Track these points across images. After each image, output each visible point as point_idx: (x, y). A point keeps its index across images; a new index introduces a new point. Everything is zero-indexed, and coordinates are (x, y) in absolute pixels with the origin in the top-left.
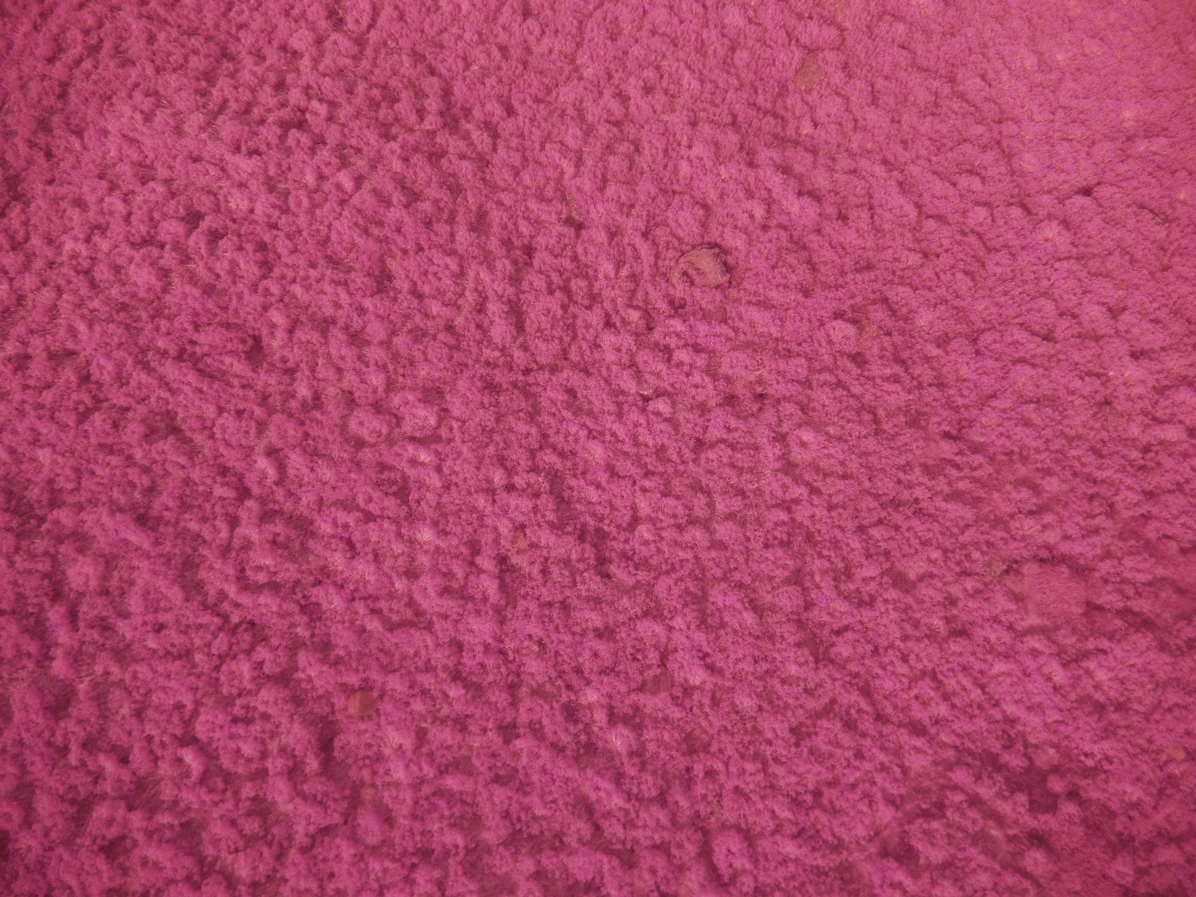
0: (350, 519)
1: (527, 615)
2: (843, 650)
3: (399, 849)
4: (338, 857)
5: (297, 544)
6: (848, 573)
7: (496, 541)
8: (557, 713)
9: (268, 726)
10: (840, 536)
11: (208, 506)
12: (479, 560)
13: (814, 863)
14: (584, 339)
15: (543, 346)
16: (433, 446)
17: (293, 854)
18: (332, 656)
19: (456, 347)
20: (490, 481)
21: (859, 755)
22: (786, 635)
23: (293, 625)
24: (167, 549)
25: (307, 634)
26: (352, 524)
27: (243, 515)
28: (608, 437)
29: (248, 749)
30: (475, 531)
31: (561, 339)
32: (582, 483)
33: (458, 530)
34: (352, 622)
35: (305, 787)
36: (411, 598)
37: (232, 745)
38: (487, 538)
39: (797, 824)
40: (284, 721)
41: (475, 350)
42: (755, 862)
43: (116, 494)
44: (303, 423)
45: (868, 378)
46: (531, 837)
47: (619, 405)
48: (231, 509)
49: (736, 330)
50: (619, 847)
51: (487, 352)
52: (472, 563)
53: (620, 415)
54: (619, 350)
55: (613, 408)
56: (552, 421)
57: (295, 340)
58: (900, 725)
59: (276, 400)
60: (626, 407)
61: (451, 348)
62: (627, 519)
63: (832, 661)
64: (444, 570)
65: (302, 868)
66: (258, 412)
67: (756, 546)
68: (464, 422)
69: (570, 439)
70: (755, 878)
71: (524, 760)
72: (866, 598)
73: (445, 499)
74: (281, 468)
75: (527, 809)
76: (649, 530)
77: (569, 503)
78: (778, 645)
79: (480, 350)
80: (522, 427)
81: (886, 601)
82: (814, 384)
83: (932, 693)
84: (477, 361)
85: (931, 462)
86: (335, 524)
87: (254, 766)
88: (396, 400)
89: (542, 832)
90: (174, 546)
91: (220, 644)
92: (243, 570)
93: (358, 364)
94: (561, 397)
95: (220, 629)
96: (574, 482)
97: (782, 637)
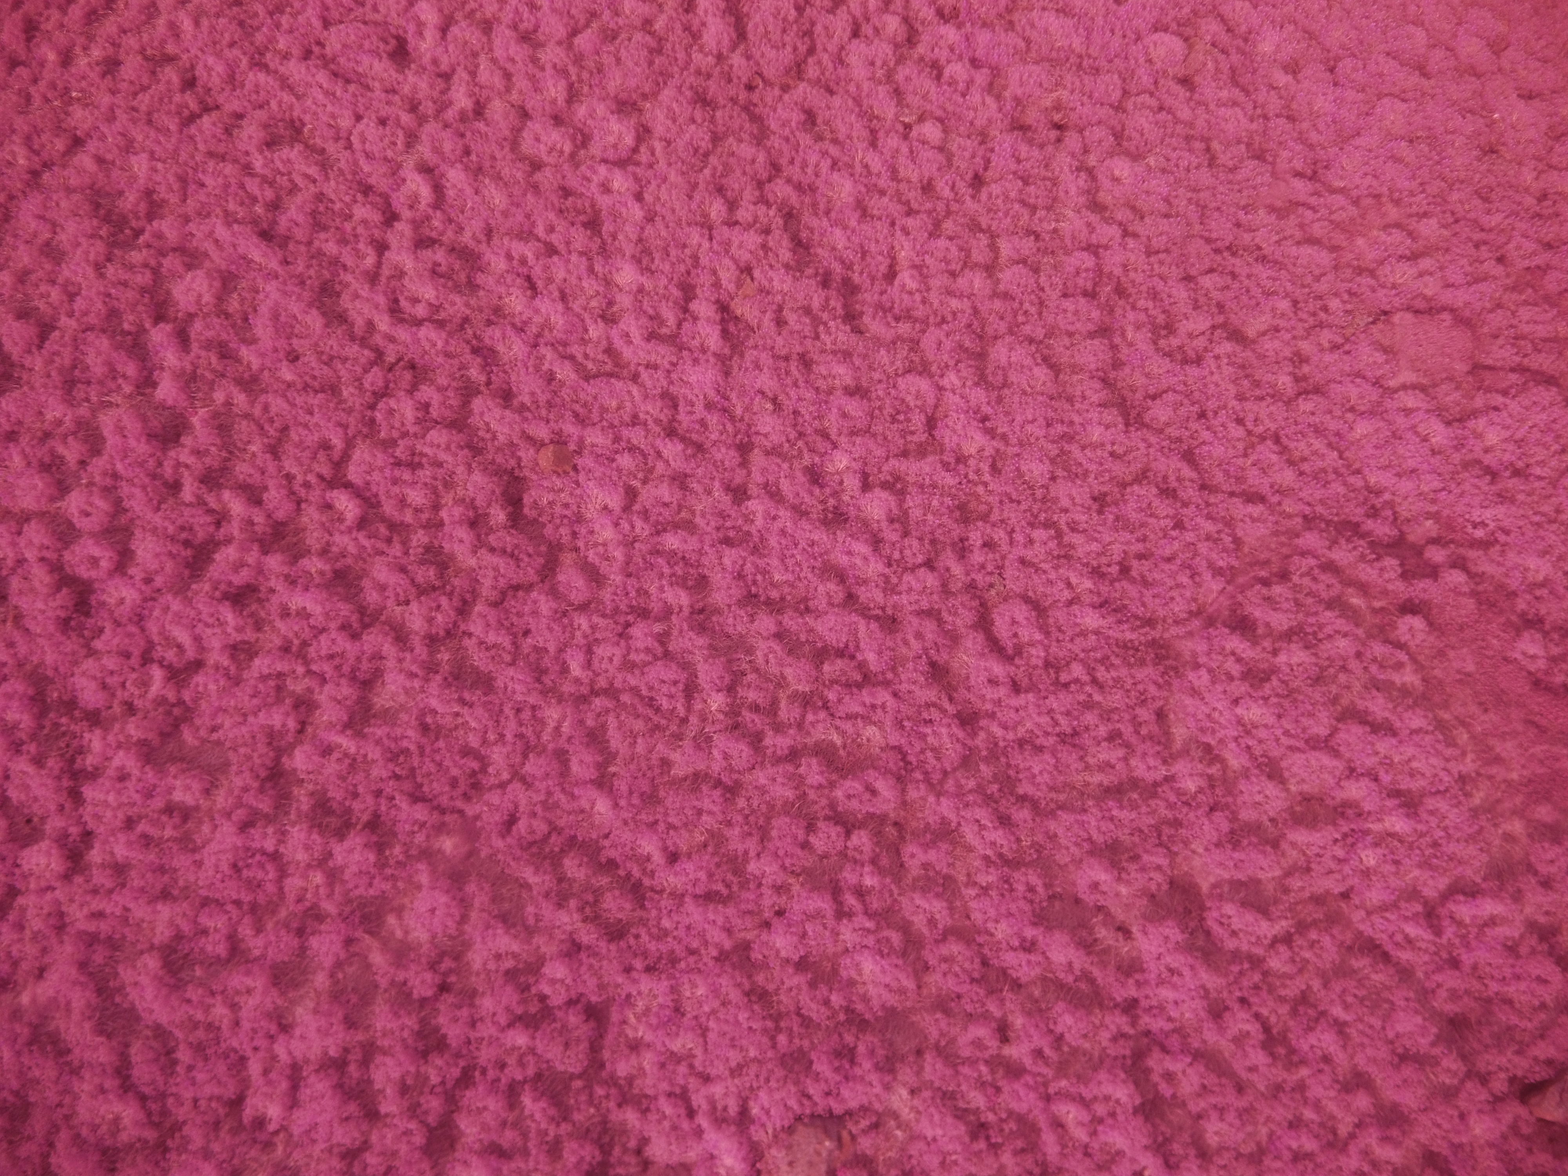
0: (528, 250)
1: (758, 367)
2: (1160, 412)
3: (609, 606)
4: (535, 613)
5: (463, 277)
6: (1170, 328)
7: (717, 285)
8: (799, 474)
9: (441, 472)
10: (1160, 286)
11: (348, 226)
12: (694, 306)
13: (1119, 636)
14: (825, 50)
15: (771, 54)
16: (630, 168)
17: (479, 608)
18: (515, 402)
19: (659, 51)
20: (706, 216)
21: (1179, 525)
22: (1088, 393)
23: (463, 367)
24: (300, 269)
25: (483, 378)
26: (530, 256)
27: (392, 239)
28: (858, 169)
29: (416, 497)
30: (688, 273)
31: (795, 49)
32: (825, 223)
33: (667, 267)
34: (537, 369)
35: (491, 538)
36: (610, 343)
37: (396, 490)
38: (704, 280)
39: (1099, 594)
40: (461, 470)
41: (681, 55)
42: (1046, 632)
43: (231, 206)
44: (462, 135)
45: (1199, 103)
46: (769, 602)
47: (873, 132)
48: (377, 233)
49: (1028, 41)
50: (879, 612)
51: (697, 56)
52: (686, 310)
53: (873, 144)
54: (872, 64)
55: (865, 133)
56: (785, 148)
57: (449, 37)
58: (1232, 494)
59: (428, 107)
60: (881, 134)
61: (651, 51)
62: (883, 268)
63: (1148, 426)
64: (651, 312)
65: (492, 620)
66: (406, 118)
67: (1053, 295)
68: (669, 143)
69: (809, 171)
70: (1046, 648)
71: (759, 522)
72: (1192, 354)
73: (649, 230)
74: (438, 189)
75: (765, 572)
76: (912, 277)
77: (807, 248)
78: (1078, 406)
79: (689, 55)
80: (746, 150)
81: (1217, 357)
82: (1130, 105)
83: (1274, 458)
84: (686, 68)
85: (1279, 204)
86: (509, 257)
87: (425, 516)
88: (581, 111)
89: (783, 599)
90: (309, 267)
91: (374, 378)
92: (396, 301)
93: (531, 69)
94: (796, 117)
95: (373, 364)
96: (814, 223)
97: (1084, 397)
